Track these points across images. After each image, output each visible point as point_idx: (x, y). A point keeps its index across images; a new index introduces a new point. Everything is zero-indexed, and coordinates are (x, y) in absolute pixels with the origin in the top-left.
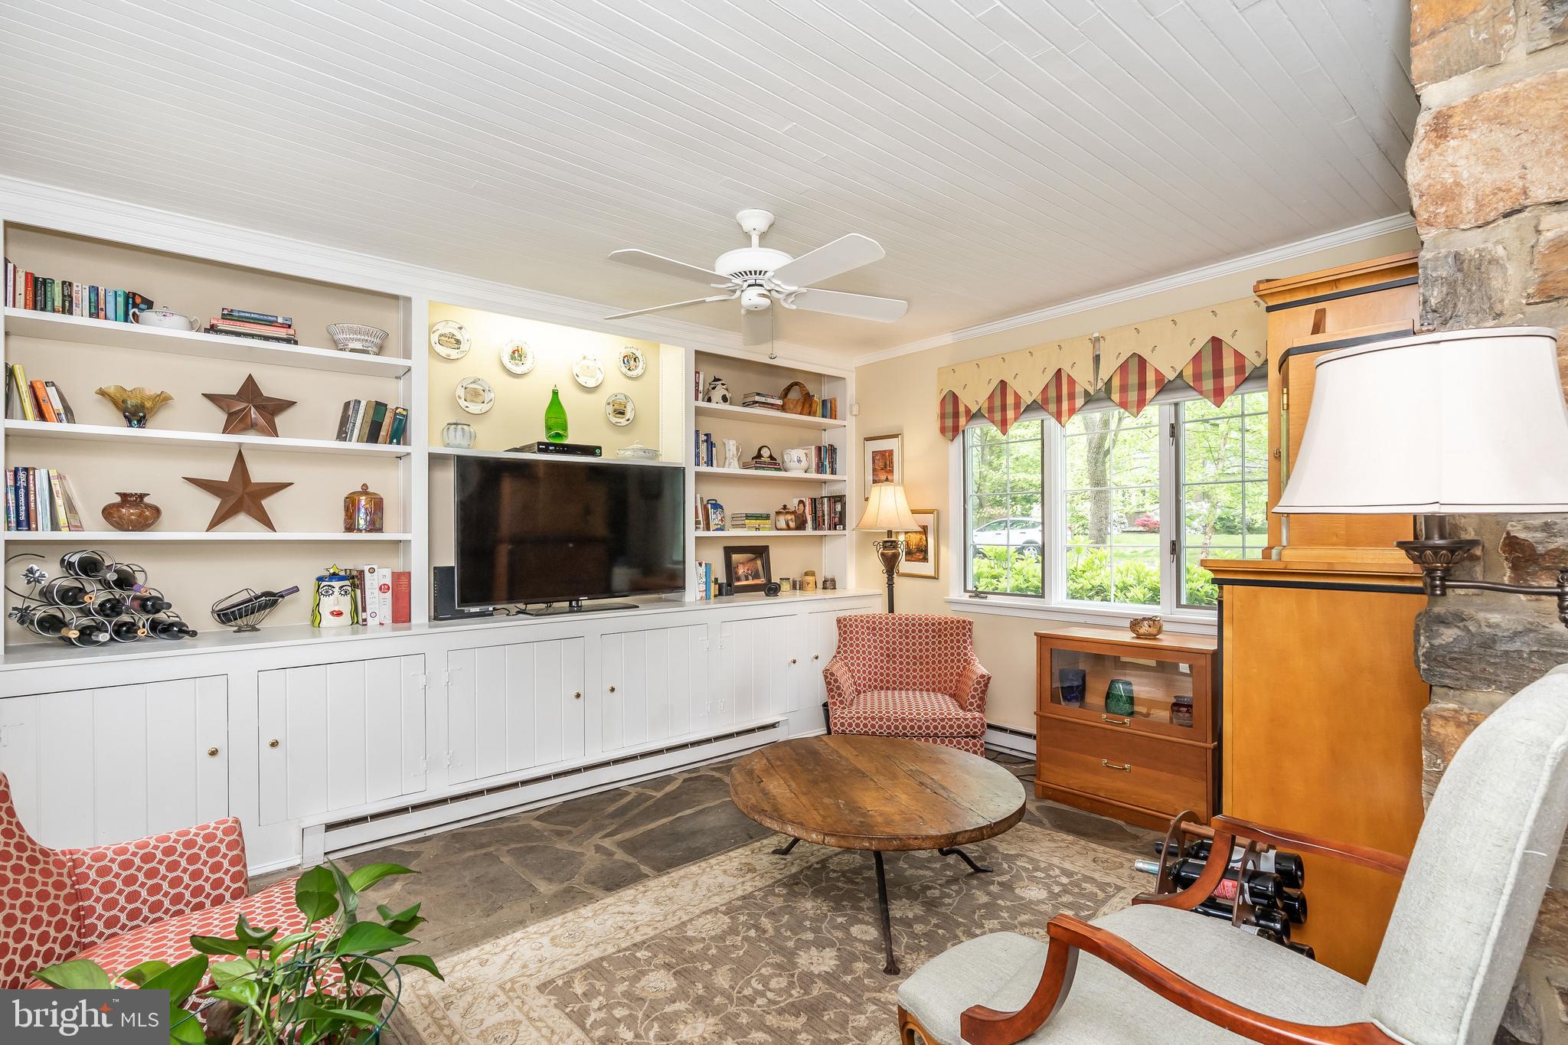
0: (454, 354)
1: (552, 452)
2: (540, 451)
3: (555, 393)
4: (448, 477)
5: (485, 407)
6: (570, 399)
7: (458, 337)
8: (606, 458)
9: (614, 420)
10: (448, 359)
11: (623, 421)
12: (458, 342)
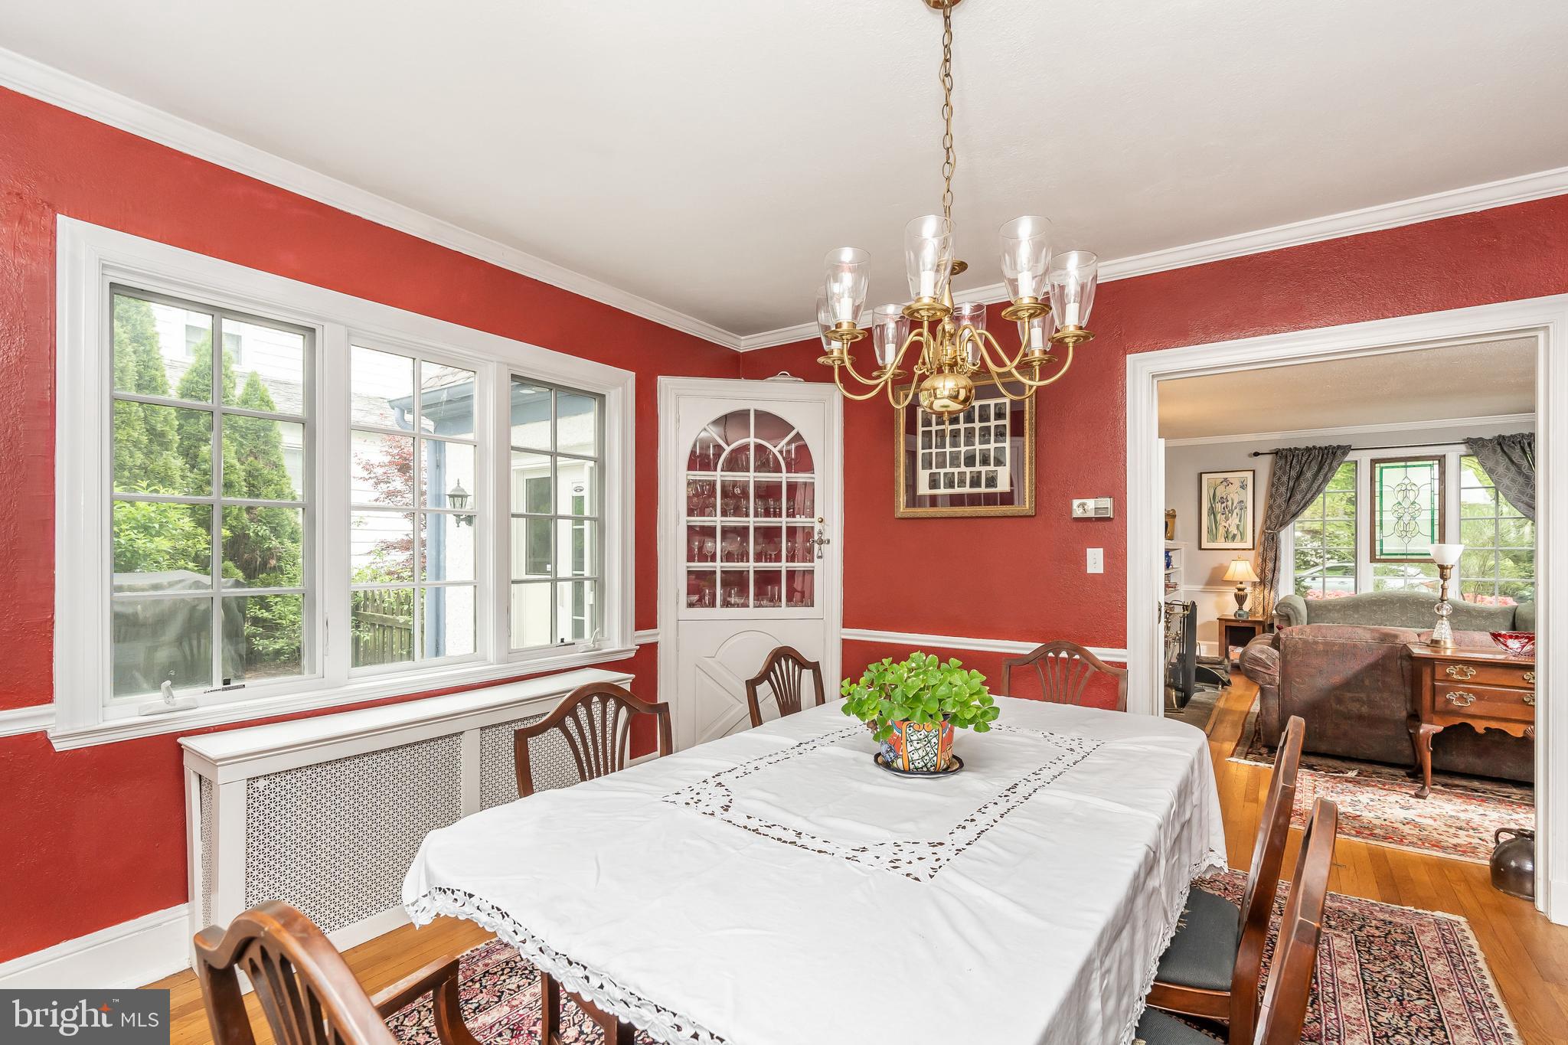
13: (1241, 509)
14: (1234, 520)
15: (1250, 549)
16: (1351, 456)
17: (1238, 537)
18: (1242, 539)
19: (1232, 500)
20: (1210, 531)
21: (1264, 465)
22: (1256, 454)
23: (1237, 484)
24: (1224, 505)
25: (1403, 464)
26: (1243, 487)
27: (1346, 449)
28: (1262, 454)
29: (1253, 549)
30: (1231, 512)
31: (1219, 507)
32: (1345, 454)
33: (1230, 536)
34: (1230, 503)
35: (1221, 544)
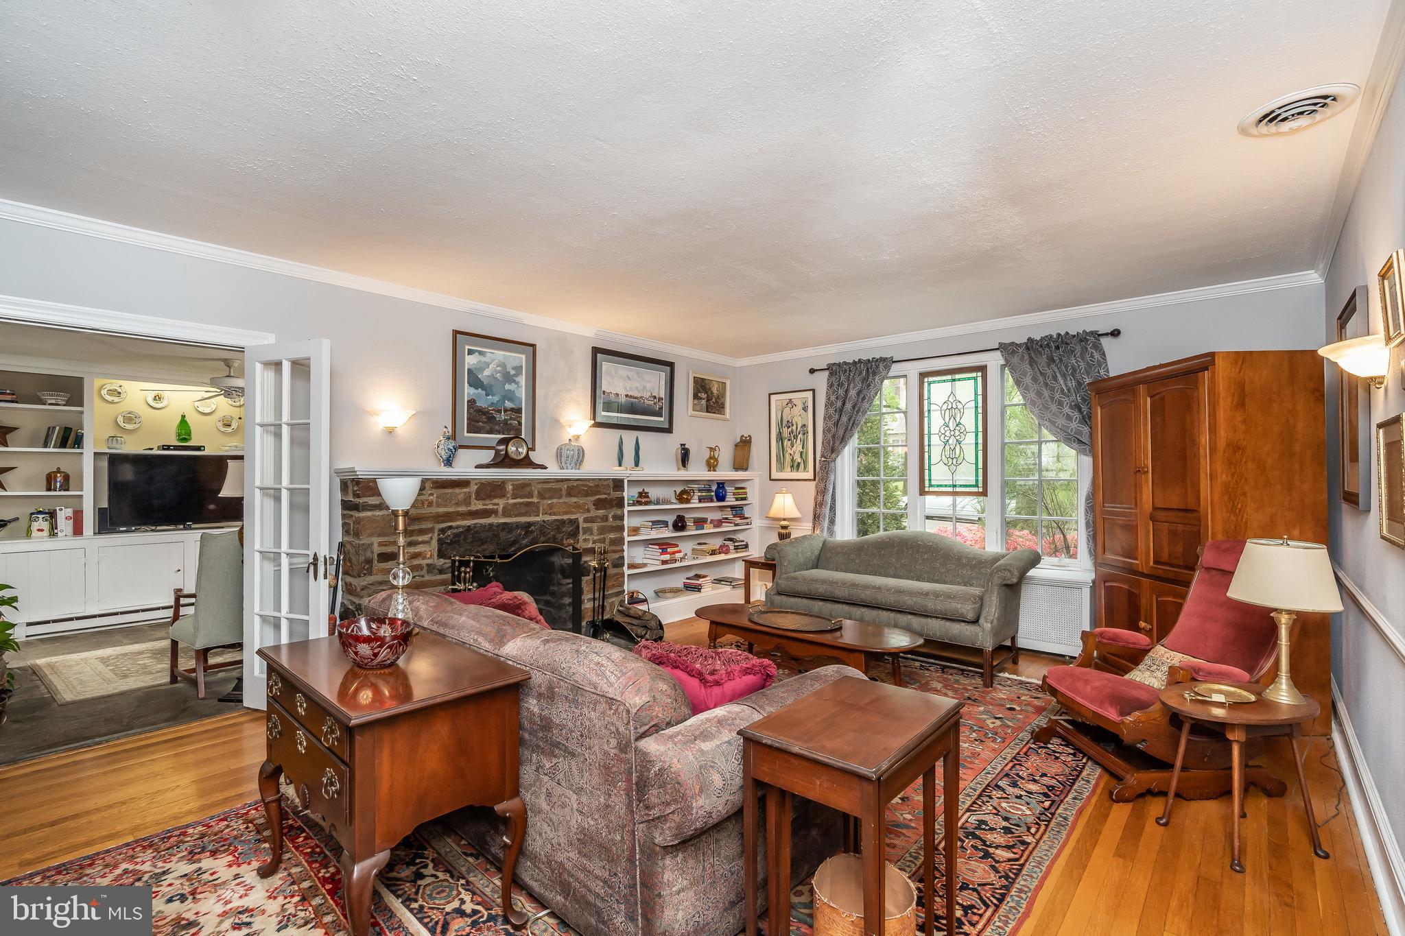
0: (116, 399)
1: (172, 450)
2: (164, 449)
3: (183, 417)
4: (105, 464)
5: (136, 426)
6: (192, 420)
7: (119, 390)
8: (208, 452)
9: (223, 429)
10: (112, 402)
11: (229, 430)
12: (120, 393)
13: (804, 434)
14: (798, 447)
15: (810, 480)
16: (895, 369)
17: (802, 466)
18: (805, 468)
19: (797, 425)
20: (778, 460)
21: (821, 382)
22: (812, 371)
23: (800, 406)
24: (790, 429)
25: (949, 377)
26: (805, 409)
27: (887, 362)
28: (817, 370)
29: (815, 479)
30: (796, 437)
31: (786, 431)
32: (888, 368)
33: (795, 465)
34: (794, 427)
35: (788, 475)
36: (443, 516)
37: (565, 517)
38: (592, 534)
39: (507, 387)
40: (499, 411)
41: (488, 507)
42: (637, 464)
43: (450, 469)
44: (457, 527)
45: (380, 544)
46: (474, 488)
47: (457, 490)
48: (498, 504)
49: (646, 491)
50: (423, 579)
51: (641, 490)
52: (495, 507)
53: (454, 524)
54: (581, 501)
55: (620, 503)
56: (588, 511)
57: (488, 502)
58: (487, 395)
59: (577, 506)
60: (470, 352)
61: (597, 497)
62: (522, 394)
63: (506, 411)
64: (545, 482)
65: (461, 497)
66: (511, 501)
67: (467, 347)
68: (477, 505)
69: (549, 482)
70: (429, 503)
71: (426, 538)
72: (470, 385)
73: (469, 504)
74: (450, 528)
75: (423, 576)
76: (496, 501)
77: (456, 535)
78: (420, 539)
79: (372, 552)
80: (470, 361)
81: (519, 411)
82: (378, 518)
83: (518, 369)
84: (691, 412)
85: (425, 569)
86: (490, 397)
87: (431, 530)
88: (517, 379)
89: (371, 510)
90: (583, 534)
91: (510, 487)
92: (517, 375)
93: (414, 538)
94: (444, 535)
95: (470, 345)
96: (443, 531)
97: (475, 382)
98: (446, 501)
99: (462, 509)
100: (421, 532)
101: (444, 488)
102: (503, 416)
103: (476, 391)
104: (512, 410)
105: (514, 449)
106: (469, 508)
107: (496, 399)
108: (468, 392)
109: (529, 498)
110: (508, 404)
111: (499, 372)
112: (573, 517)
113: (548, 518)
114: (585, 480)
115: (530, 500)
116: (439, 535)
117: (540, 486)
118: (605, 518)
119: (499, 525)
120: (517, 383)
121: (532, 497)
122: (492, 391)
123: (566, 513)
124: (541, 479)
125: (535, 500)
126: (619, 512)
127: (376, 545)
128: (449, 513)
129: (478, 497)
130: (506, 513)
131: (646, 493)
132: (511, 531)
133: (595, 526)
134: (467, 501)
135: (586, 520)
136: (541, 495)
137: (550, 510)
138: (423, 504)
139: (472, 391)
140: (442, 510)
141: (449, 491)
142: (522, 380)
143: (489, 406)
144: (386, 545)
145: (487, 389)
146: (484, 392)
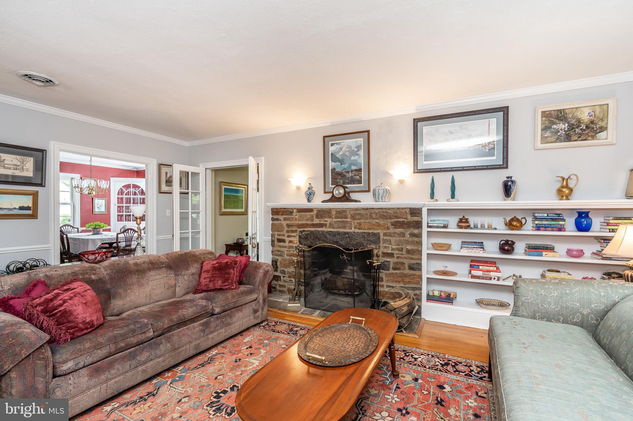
36: (301, 225)
37: (370, 231)
38: (390, 244)
39: (353, 158)
40: (348, 172)
41: (321, 222)
42: (453, 196)
43: (309, 203)
44: (307, 231)
45: (278, 235)
46: (315, 212)
47: (308, 213)
48: (327, 221)
49: (466, 217)
50: (294, 253)
51: (461, 217)
52: (325, 222)
53: (306, 229)
54: (382, 222)
55: (419, 225)
56: (388, 228)
57: (321, 220)
58: (341, 165)
59: (379, 225)
60: (332, 145)
61: (396, 220)
62: (361, 159)
63: (352, 171)
64: (356, 210)
65: (309, 217)
66: (334, 220)
67: (330, 143)
68: (316, 221)
69: (358, 210)
70: (295, 219)
71: (294, 234)
72: (332, 161)
73: (313, 220)
74: (304, 231)
75: (294, 251)
76: (326, 219)
77: (306, 235)
78: (292, 234)
79: (275, 238)
80: (332, 149)
81: (360, 170)
82: (277, 224)
83: (358, 147)
84: (539, 145)
85: (294, 248)
86: (343, 165)
87: (296, 231)
88: (358, 153)
89: (274, 221)
90: (383, 243)
91: (334, 213)
92: (358, 151)
93: (290, 234)
94: (301, 234)
95: (331, 141)
96: (301, 232)
97: (334, 158)
98: (301, 218)
99: (309, 222)
100: (293, 231)
101: (302, 212)
102: (350, 174)
103: (336, 164)
104: (356, 170)
105: (337, 192)
106: (313, 222)
107: (346, 166)
108: (331, 165)
109: (345, 219)
110: (353, 168)
111: (348, 151)
112: (376, 232)
113: (357, 231)
114: (386, 209)
115: (346, 220)
116: (299, 234)
117: (352, 212)
118: (403, 235)
119: (328, 232)
120: (358, 155)
121: (347, 218)
122: (344, 162)
123: (370, 229)
124: (353, 208)
125: (349, 220)
126: (416, 231)
127: (276, 235)
128: (304, 224)
129: (317, 217)
130: (331, 225)
131: (467, 219)
132: (334, 236)
133: (393, 239)
134: (312, 219)
135: (385, 235)
136: (353, 217)
137: (359, 226)
138: (293, 219)
139: (334, 164)
140: (300, 222)
141: (304, 214)
142: (361, 153)
143: (342, 170)
144: (280, 236)
145: (342, 162)
146: (340, 164)
